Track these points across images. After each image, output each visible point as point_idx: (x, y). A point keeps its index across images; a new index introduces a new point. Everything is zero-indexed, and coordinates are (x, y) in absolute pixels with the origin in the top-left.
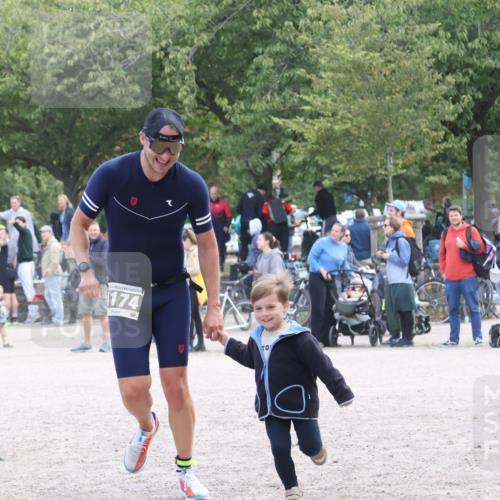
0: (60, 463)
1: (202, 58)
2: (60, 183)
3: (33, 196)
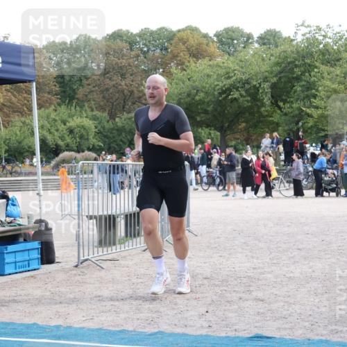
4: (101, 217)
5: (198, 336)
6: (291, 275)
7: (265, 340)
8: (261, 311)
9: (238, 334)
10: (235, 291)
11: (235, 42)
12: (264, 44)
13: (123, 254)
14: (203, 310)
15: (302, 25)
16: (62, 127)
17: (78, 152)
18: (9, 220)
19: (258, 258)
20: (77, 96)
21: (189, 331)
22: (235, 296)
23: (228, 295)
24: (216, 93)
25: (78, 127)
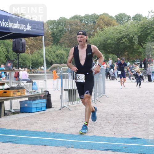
0: (117, 98)
1: (139, 37)
2: (117, 56)
3: (112, 58)
4: (70, 90)
5: (110, 137)
6: (147, 113)
7: (137, 139)
8: (135, 128)
9: (126, 137)
10: (124, 120)
11: (123, 19)
12: (135, 20)
13: (79, 105)
14: (111, 127)
15: (151, 12)
16: (53, 54)
17: (60, 64)
18: (33, 90)
19: (133, 107)
20: (60, 42)
21: (106, 135)
22: (124, 122)
23: (121, 121)
24: (115, 40)
25: (60, 54)
